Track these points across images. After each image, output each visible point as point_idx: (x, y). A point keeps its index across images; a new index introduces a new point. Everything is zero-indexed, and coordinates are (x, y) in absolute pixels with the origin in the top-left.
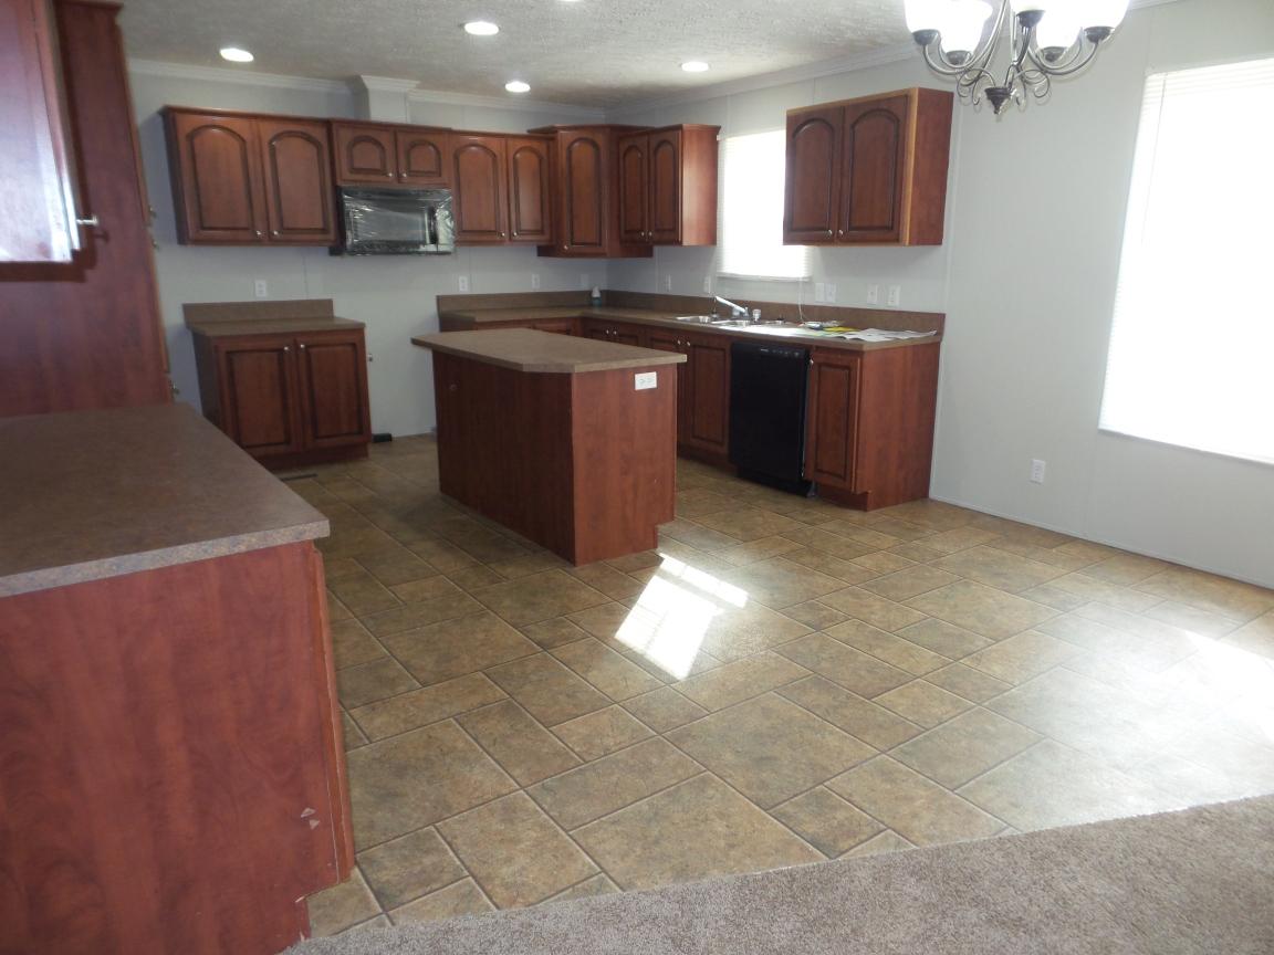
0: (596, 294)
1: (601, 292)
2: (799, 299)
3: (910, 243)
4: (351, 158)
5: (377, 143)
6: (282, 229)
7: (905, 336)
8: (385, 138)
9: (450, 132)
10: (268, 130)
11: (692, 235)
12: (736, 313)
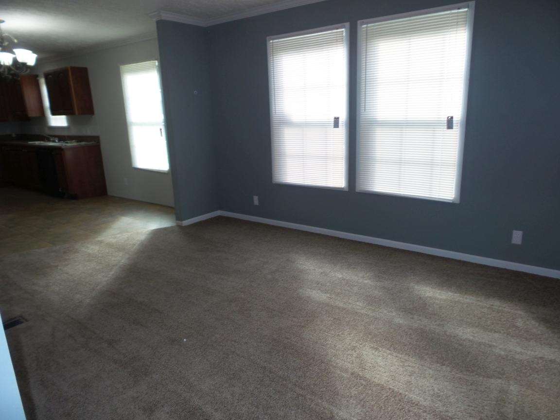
3: (78, 115)
7: (83, 143)
11: (33, 113)
12: (52, 139)
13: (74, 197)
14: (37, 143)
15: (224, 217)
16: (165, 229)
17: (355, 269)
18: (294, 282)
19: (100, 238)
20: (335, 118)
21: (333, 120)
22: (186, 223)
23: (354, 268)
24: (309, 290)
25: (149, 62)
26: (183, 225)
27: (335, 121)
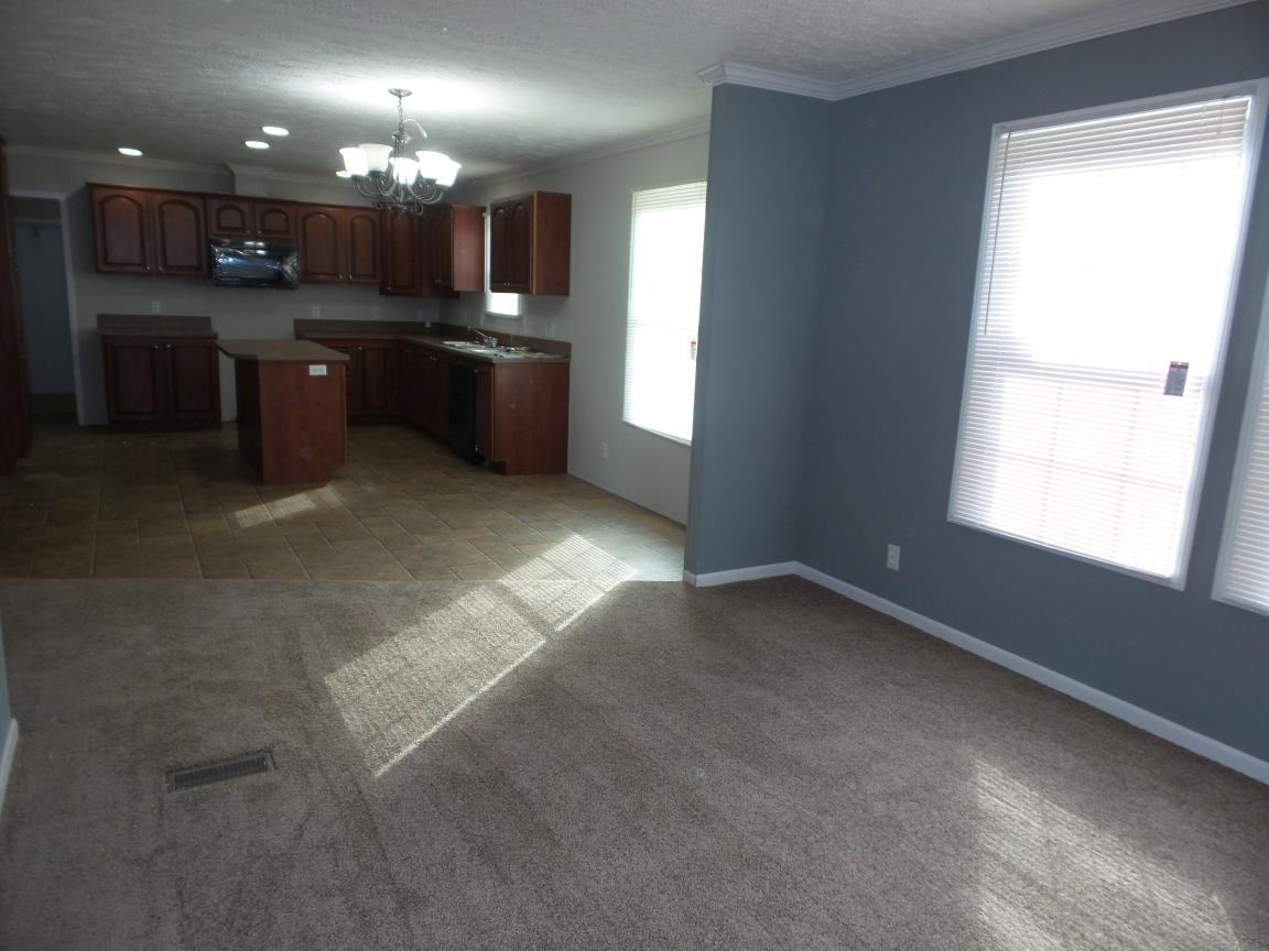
0: (428, 325)
1: (432, 324)
2: (512, 330)
3: (537, 293)
4: (218, 218)
5: (239, 210)
6: (166, 266)
7: (537, 356)
8: (245, 207)
9: (298, 204)
10: (159, 198)
11: (462, 283)
12: (486, 341)
13: (500, 469)
14: (459, 346)
15: (806, 581)
16: (653, 587)
17: (1170, 864)
18: (951, 851)
19: (504, 582)
20: (1173, 365)
21: (1164, 371)
22: (706, 580)
23: (1167, 857)
24: (995, 898)
25: (692, 185)
26: (698, 585)
27: (1171, 375)
